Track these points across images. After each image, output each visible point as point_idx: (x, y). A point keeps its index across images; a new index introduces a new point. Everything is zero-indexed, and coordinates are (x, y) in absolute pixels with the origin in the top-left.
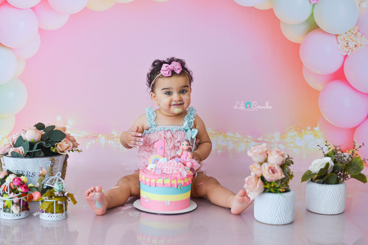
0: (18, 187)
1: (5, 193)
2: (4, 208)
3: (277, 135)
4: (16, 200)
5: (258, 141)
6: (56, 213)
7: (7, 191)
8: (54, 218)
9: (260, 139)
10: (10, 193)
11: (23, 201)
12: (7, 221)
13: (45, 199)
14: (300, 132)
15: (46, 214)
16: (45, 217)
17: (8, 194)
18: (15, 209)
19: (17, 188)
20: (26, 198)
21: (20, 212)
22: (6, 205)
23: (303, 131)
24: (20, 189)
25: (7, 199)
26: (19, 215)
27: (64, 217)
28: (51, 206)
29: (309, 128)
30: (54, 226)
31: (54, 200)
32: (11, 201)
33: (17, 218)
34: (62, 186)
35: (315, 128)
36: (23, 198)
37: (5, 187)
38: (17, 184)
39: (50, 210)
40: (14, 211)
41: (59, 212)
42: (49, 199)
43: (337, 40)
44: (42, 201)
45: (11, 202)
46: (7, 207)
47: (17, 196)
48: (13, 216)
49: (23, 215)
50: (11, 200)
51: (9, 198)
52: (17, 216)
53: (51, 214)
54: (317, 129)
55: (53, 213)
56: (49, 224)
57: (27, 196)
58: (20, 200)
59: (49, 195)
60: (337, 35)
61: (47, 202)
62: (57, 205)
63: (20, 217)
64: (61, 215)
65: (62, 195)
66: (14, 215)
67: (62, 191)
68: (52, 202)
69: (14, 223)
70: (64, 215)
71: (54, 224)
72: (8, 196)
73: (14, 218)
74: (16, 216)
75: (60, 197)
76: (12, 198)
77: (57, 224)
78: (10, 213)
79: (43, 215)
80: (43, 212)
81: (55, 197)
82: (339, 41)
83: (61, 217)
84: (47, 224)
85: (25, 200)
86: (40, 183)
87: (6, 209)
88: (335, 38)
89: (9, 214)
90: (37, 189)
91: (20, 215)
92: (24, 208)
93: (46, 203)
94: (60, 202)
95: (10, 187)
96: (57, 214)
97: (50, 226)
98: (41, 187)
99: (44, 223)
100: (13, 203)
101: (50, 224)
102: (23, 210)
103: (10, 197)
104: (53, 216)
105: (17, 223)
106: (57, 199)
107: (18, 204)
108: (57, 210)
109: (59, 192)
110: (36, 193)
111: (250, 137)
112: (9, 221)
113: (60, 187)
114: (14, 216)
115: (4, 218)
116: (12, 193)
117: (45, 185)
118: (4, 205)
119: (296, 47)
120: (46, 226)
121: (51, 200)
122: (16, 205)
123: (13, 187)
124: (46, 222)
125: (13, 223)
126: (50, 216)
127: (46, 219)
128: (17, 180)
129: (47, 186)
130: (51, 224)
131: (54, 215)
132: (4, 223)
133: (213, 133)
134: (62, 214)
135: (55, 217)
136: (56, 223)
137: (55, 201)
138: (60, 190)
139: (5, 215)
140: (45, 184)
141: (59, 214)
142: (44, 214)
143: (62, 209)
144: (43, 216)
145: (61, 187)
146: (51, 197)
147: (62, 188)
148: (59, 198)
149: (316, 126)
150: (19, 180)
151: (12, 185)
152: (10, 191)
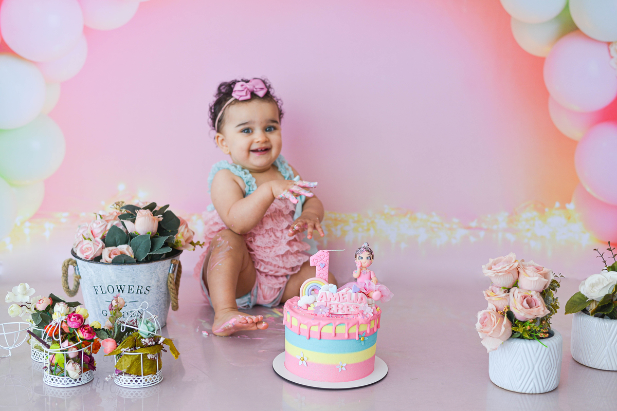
0: (77, 330)
1: (53, 341)
2: (52, 365)
3: (502, 217)
4: (73, 353)
5: (469, 228)
6: (144, 375)
7: (56, 336)
8: (142, 384)
9: (473, 224)
10: (62, 343)
11: (85, 353)
12: (57, 389)
13: (125, 352)
14: (542, 211)
15: (127, 377)
16: (125, 381)
18: (72, 369)
19: (74, 333)
20: (89, 349)
21: (80, 374)
22: (55, 362)
23: (547, 210)
24: (80, 335)
25: (58, 351)
26: (78, 380)
27: (158, 380)
28: (135, 363)
29: (557, 205)
30: (142, 397)
31: (140, 352)
33: (76, 384)
34: (153, 326)
35: (568, 206)
36: (84, 349)
37: (52, 331)
38: (75, 326)
39: (133, 370)
40: (70, 373)
41: (150, 373)
42: (131, 351)
43: (609, 51)
44: (119, 355)
45: (65, 356)
46: (57, 365)
47: (74, 347)
48: (68, 381)
49: (86, 378)
50: (65, 353)
51: (61, 351)
52: (76, 380)
53: (135, 377)
54: (571, 206)
55: (139, 375)
56: (132, 394)
57: (91, 345)
58: (80, 352)
59: (131, 344)
60: (609, 44)
61: (127, 355)
62: (146, 362)
63: (80, 383)
64: (152, 378)
65: (154, 343)
66: (70, 379)
67: (152, 335)
68: (137, 357)
69: (71, 394)
70: (157, 376)
71: (141, 394)
72: (60, 348)
73: (71, 385)
74: (73, 381)
75: (150, 346)
76: (66, 350)
77: (146, 393)
78: (64, 376)
79: (121, 379)
80: (121, 373)
81: (142, 347)
82: (613, 53)
83: (153, 381)
84: (129, 394)
85: (87, 351)
86: (113, 324)
87: (55, 369)
88: (605, 48)
89: (61, 378)
90: (108, 332)
91: (80, 379)
92: (87, 366)
93: (126, 358)
94: (151, 355)
95: (62, 330)
96: (146, 377)
97: (134, 397)
98: (116, 331)
99: (123, 393)
100: (68, 359)
101: (134, 395)
102: (85, 370)
103: (62, 349)
104: (139, 381)
105: (75, 393)
106: (145, 351)
107: (77, 359)
108: (146, 370)
109: (149, 338)
110: (107, 341)
111: (455, 220)
112: (61, 390)
113: (149, 331)
114: (71, 381)
115: (53, 384)
116: (67, 341)
117: (123, 327)
118: (51, 362)
119: (537, 64)
120: (127, 397)
121: (135, 352)
122: (73, 362)
123: (66, 330)
124: (127, 390)
125: (68, 393)
126: (134, 381)
127: (127, 385)
128: (75, 319)
129: (126, 327)
130: (137, 394)
131: (141, 378)
132: (53, 392)
133: (393, 213)
134: (154, 376)
135: (143, 381)
136: (144, 391)
137: (141, 354)
138: (149, 334)
139: (54, 379)
140: (122, 325)
141: (150, 376)
142: (123, 377)
143: (153, 367)
144: (121, 381)
145: (152, 329)
146: (135, 347)
147: (154, 331)
148: (149, 348)
149: (569, 201)
150: (78, 319)
151: (65, 327)
152: (62, 338)
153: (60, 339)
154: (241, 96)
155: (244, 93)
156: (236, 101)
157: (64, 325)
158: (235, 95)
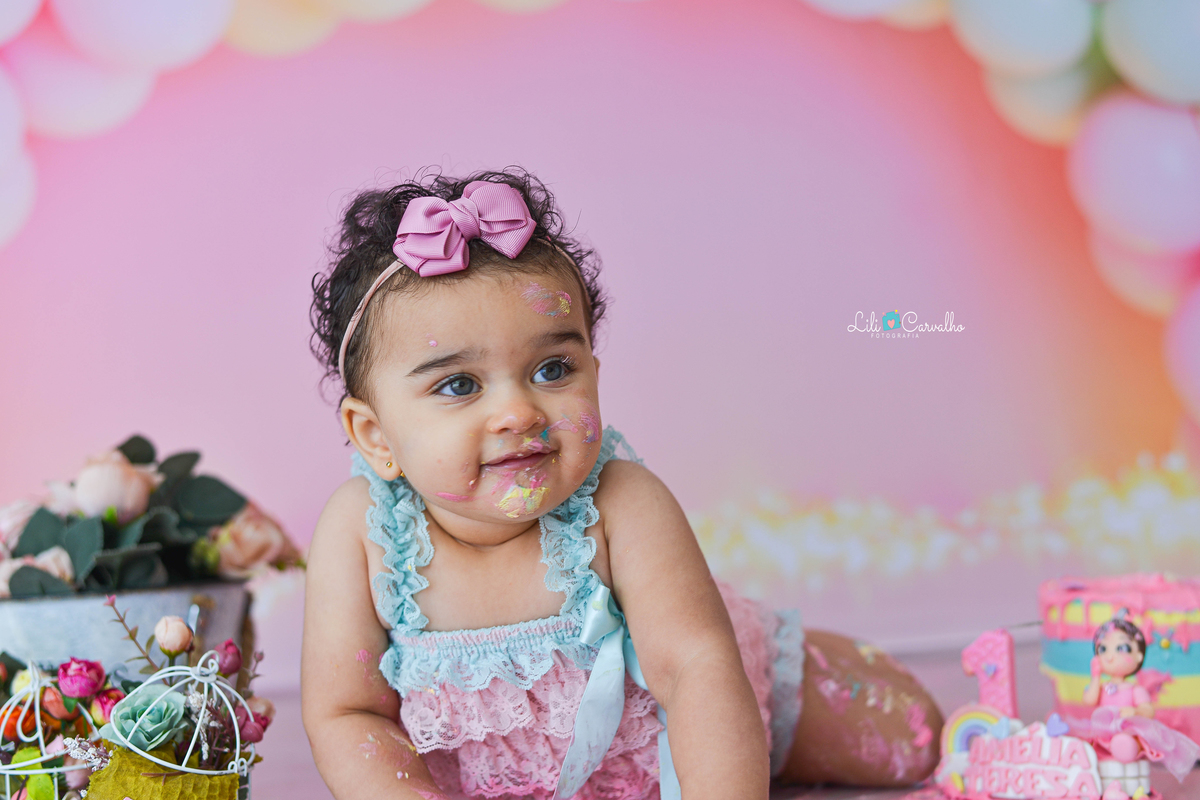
1: (19, 744)
7: (29, 730)
10: (46, 744)
17: (36, 743)
19: (79, 714)
24: (94, 715)
25: (32, 767)
32: (51, 774)
37: (16, 716)
38: (81, 689)
45: (56, 780)
50: (55, 770)
51: (45, 765)
72: (42, 755)
76: (58, 761)
95: (44, 711)
103: (46, 757)
116: (60, 738)
123: (58, 710)
128: (81, 669)
150: (88, 670)
151: (51, 702)
152: (45, 731)
153: (39, 734)
154: (427, 260)
155: (436, 247)
156: (409, 275)
157: (49, 697)
158: (405, 251)
